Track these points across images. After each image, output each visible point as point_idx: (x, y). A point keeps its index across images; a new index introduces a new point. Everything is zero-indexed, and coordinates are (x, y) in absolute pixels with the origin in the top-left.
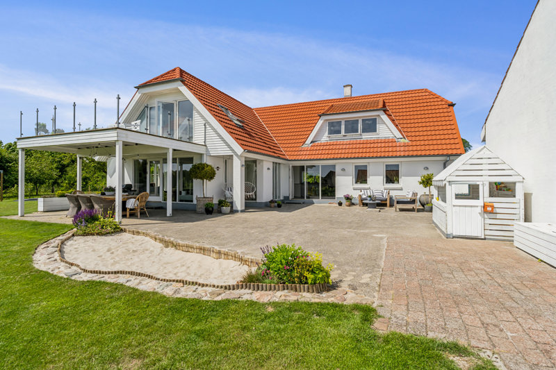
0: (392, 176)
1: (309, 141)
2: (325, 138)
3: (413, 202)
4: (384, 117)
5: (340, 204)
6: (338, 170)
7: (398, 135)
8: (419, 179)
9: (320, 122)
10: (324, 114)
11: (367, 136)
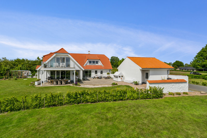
0: (102, 73)
1: (85, 65)
2: (88, 64)
3: (107, 77)
4: (100, 61)
5: (94, 78)
6: (92, 71)
7: (102, 65)
8: (107, 73)
9: (87, 61)
10: (88, 59)
11: (97, 64)
